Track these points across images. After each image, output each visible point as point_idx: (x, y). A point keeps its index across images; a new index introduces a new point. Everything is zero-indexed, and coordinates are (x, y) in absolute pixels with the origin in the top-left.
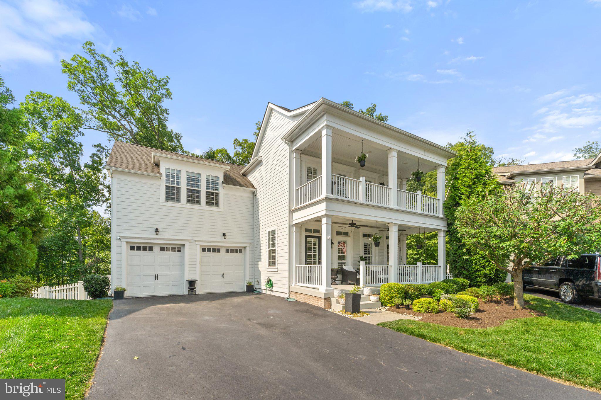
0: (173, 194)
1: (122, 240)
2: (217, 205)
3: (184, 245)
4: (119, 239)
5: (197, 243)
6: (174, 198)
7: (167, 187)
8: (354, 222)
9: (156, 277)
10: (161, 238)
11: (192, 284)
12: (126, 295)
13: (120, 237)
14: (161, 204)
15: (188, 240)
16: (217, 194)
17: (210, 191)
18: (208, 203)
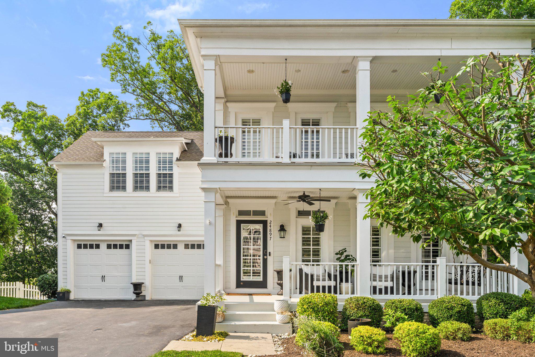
0: (118, 182)
1: (68, 237)
2: (171, 188)
3: (131, 241)
4: (64, 237)
5: (146, 238)
6: (120, 186)
7: (112, 175)
8: (306, 194)
9: (103, 278)
10: (104, 233)
11: (137, 287)
12: (72, 297)
13: (65, 234)
14: (105, 195)
15: (134, 235)
16: (171, 175)
17: (162, 172)
18: (159, 188)
